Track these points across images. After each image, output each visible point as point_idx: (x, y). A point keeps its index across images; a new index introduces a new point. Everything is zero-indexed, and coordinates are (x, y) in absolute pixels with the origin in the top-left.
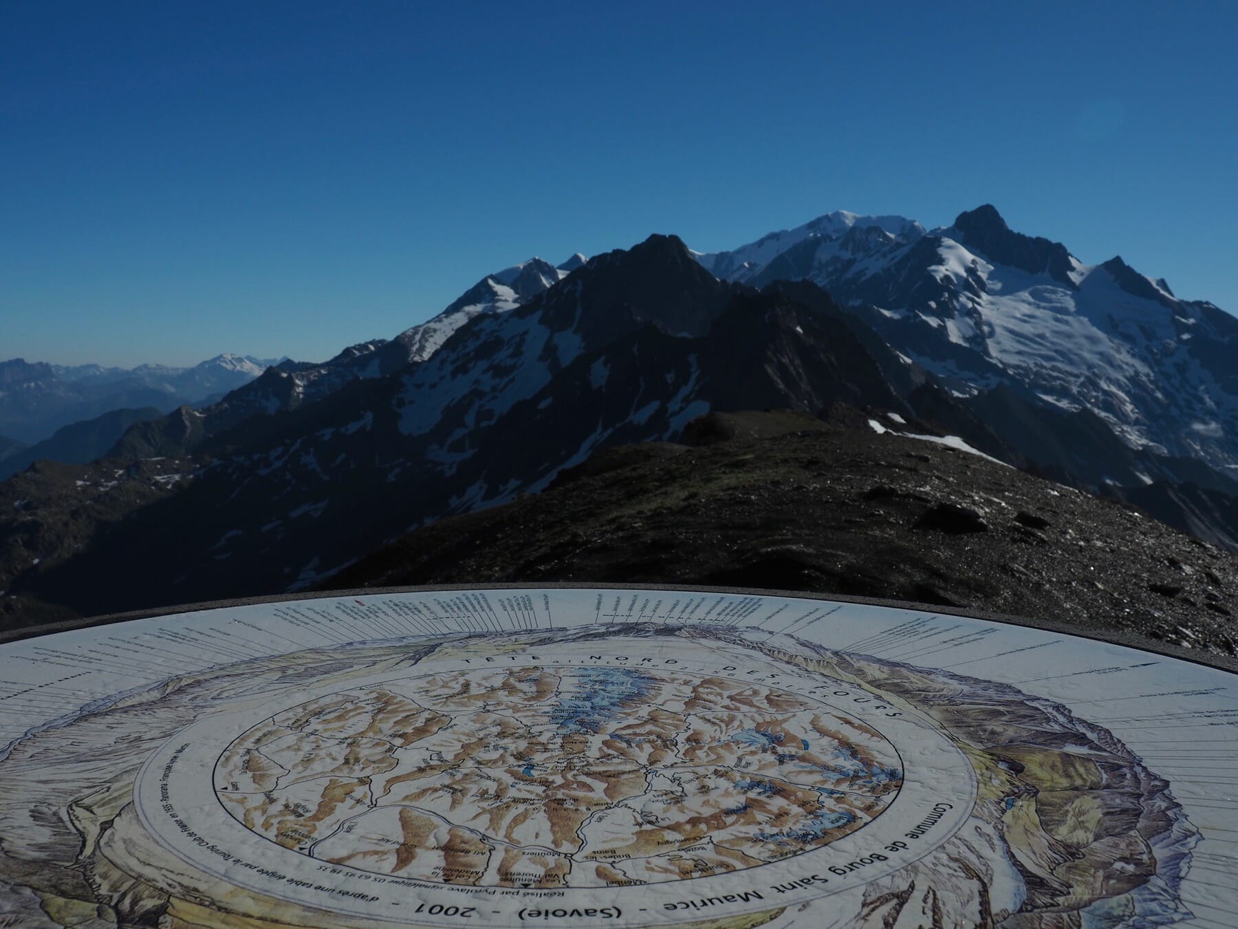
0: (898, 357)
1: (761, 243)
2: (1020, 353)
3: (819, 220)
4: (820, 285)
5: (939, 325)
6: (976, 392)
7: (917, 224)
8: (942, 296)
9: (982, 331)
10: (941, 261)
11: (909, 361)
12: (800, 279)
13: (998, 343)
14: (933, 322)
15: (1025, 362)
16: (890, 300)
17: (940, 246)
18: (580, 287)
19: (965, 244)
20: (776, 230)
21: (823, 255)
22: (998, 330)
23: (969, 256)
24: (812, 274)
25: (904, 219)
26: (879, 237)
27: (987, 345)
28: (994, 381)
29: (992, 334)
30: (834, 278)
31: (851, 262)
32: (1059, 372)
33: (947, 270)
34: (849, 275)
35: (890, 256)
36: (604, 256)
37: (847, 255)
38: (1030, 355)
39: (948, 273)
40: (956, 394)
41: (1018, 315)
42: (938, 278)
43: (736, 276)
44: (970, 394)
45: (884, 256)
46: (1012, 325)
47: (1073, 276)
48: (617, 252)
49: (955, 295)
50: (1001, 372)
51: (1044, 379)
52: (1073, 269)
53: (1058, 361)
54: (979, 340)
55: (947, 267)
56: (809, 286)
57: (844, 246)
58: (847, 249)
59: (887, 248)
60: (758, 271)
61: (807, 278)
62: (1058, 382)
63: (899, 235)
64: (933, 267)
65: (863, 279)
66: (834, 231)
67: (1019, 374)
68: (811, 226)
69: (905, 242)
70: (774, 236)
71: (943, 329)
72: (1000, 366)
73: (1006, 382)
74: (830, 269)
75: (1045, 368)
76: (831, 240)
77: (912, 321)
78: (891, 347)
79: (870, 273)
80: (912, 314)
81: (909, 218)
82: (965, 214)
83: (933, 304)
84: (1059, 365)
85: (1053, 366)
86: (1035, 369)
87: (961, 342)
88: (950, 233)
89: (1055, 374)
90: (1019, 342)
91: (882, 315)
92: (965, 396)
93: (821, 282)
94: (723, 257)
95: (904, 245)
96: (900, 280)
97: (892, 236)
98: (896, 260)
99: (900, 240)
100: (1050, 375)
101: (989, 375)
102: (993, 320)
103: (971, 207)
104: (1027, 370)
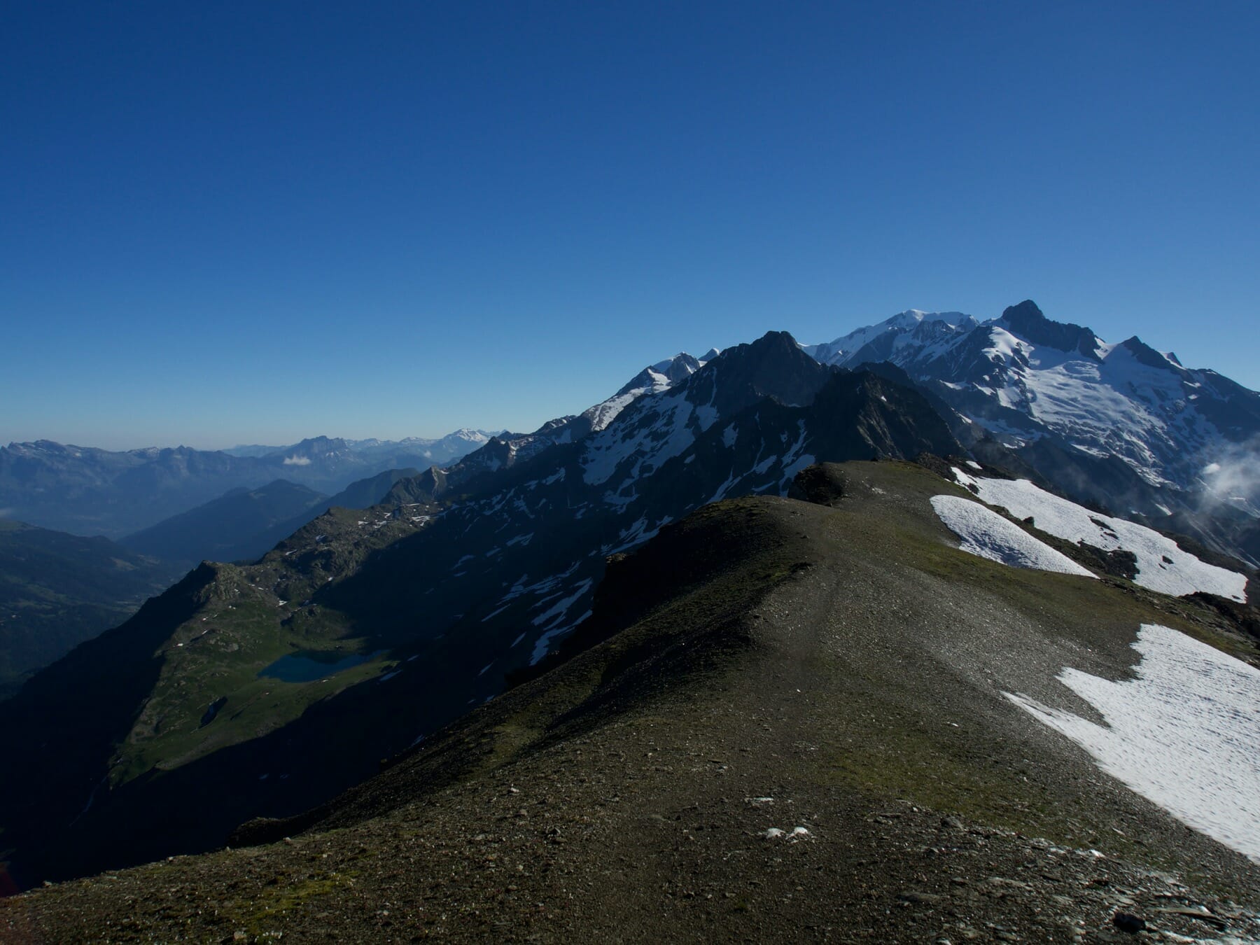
0: (960, 418)
1: (851, 336)
2: (1057, 413)
3: (896, 318)
4: (898, 366)
5: (992, 393)
6: (1023, 445)
7: (972, 317)
8: (994, 371)
9: (1026, 397)
10: (992, 345)
11: (970, 421)
12: (882, 362)
13: (1040, 406)
14: (987, 391)
15: (1061, 420)
16: (953, 375)
17: (991, 333)
18: (715, 372)
19: (1012, 331)
20: (863, 326)
21: (899, 343)
22: (1038, 395)
23: (1014, 340)
24: (890, 358)
25: (962, 314)
26: (943, 328)
27: (1031, 407)
28: (1037, 435)
29: (1034, 399)
30: (908, 360)
31: (921, 348)
32: (1090, 428)
33: (997, 351)
34: (920, 357)
35: (951, 343)
36: (733, 348)
37: (917, 343)
38: (1065, 414)
39: (997, 353)
40: (1007, 445)
41: (1055, 384)
42: (990, 357)
43: (833, 361)
44: (1018, 446)
45: (947, 342)
46: (1051, 391)
47: (1098, 352)
48: (742, 346)
49: (1004, 370)
50: (1042, 428)
51: (1077, 433)
52: (1098, 347)
53: (1089, 418)
54: (1024, 404)
55: (997, 349)
56: (889, 366)
57: (915, 336)
58: (918, 339)
59: (949, 336)
60: (850, 356)
61: (888, 360)
62: (1089, 435)
63: (959, 326)
64: (986, 350)
65: (931, 360)
66: (907, 325)
67: (1057, 429)
68: (890, 322)
69: (963, 331)
70: (862, 331)
71: (995, 397)
72: (1042, 423)
73: (1047, 436)
74: (905, 354)
75: (1077, 424)
76: (905, 332)
77: (971, 391)
78: (955, 411)
79: (936, 356)
80: (970, 386)
81: (965, 313)
82: (1010, 308)
83: (987, 378)
84: (1089, 421)
85: (1084, 423)
86: (1069, 426)
87: (1009, 406)
88: (999, 323)
89: (1086, 429)
90: (1056, 404)
91: (947, 387)
92: (1014, 447)
93: (898, 363)
94: (822, 348)
95: (963, 334)
96: (961, 360)
97: (953, 327)
98: (956, 345)
99: (959, 329)
100: (1081, 429)
101: (1033, 430)
102: (1035, 389)
103: (1015, 303)
104: (1063, 426)
